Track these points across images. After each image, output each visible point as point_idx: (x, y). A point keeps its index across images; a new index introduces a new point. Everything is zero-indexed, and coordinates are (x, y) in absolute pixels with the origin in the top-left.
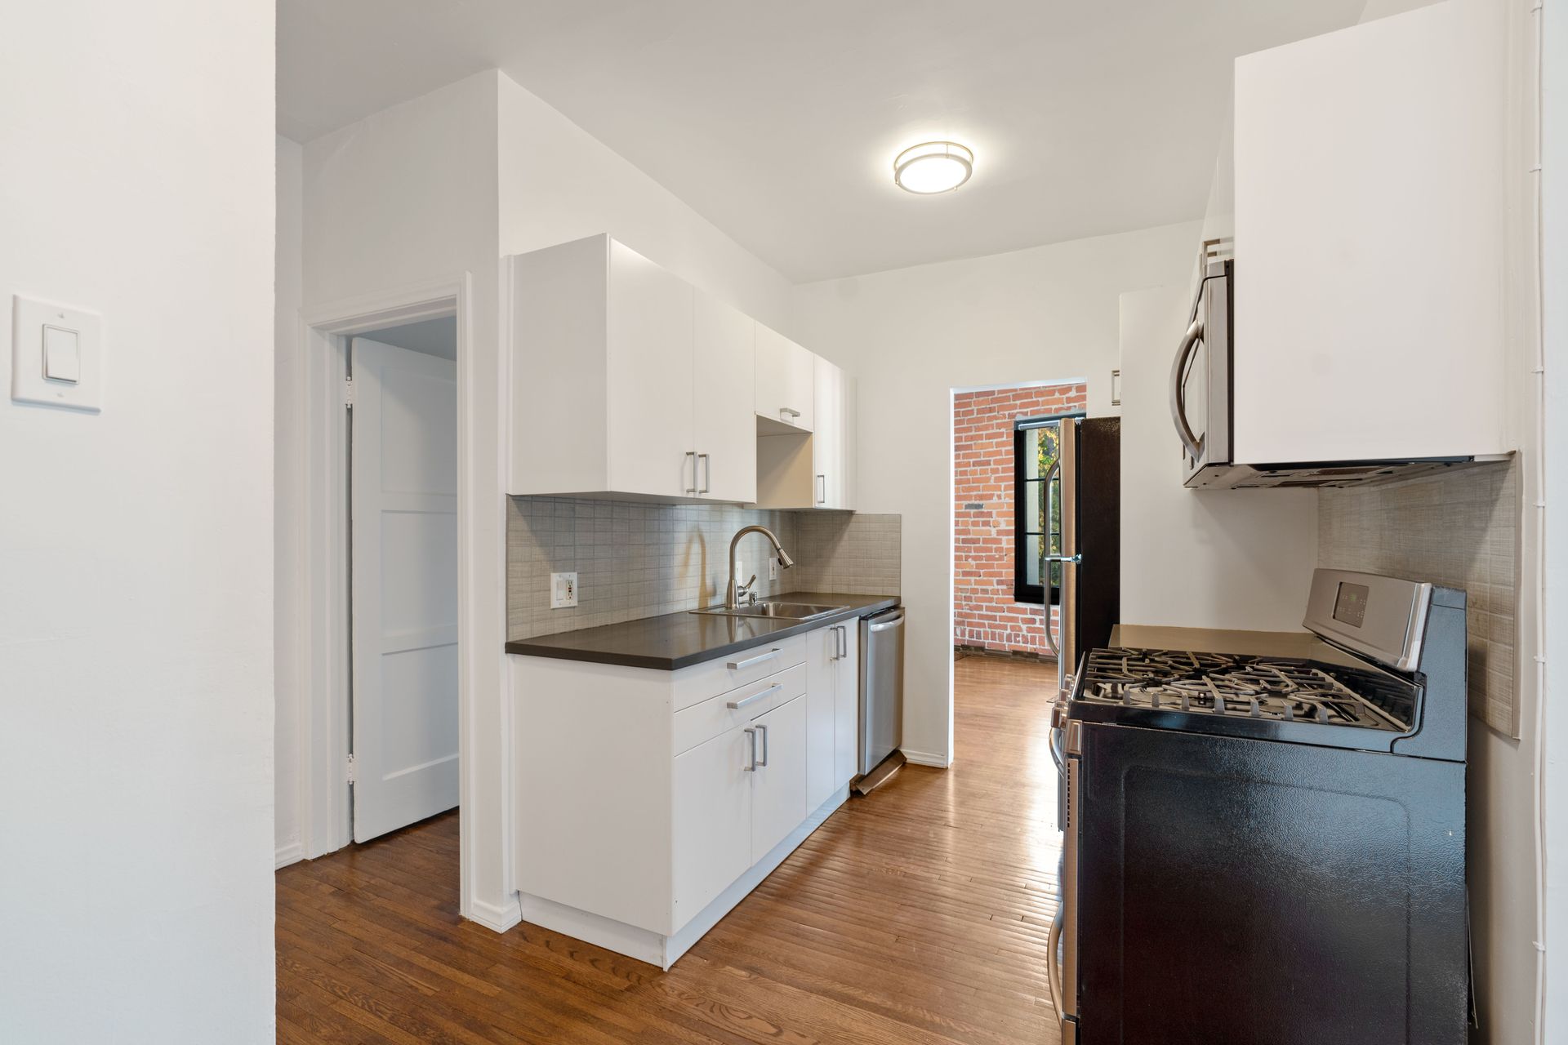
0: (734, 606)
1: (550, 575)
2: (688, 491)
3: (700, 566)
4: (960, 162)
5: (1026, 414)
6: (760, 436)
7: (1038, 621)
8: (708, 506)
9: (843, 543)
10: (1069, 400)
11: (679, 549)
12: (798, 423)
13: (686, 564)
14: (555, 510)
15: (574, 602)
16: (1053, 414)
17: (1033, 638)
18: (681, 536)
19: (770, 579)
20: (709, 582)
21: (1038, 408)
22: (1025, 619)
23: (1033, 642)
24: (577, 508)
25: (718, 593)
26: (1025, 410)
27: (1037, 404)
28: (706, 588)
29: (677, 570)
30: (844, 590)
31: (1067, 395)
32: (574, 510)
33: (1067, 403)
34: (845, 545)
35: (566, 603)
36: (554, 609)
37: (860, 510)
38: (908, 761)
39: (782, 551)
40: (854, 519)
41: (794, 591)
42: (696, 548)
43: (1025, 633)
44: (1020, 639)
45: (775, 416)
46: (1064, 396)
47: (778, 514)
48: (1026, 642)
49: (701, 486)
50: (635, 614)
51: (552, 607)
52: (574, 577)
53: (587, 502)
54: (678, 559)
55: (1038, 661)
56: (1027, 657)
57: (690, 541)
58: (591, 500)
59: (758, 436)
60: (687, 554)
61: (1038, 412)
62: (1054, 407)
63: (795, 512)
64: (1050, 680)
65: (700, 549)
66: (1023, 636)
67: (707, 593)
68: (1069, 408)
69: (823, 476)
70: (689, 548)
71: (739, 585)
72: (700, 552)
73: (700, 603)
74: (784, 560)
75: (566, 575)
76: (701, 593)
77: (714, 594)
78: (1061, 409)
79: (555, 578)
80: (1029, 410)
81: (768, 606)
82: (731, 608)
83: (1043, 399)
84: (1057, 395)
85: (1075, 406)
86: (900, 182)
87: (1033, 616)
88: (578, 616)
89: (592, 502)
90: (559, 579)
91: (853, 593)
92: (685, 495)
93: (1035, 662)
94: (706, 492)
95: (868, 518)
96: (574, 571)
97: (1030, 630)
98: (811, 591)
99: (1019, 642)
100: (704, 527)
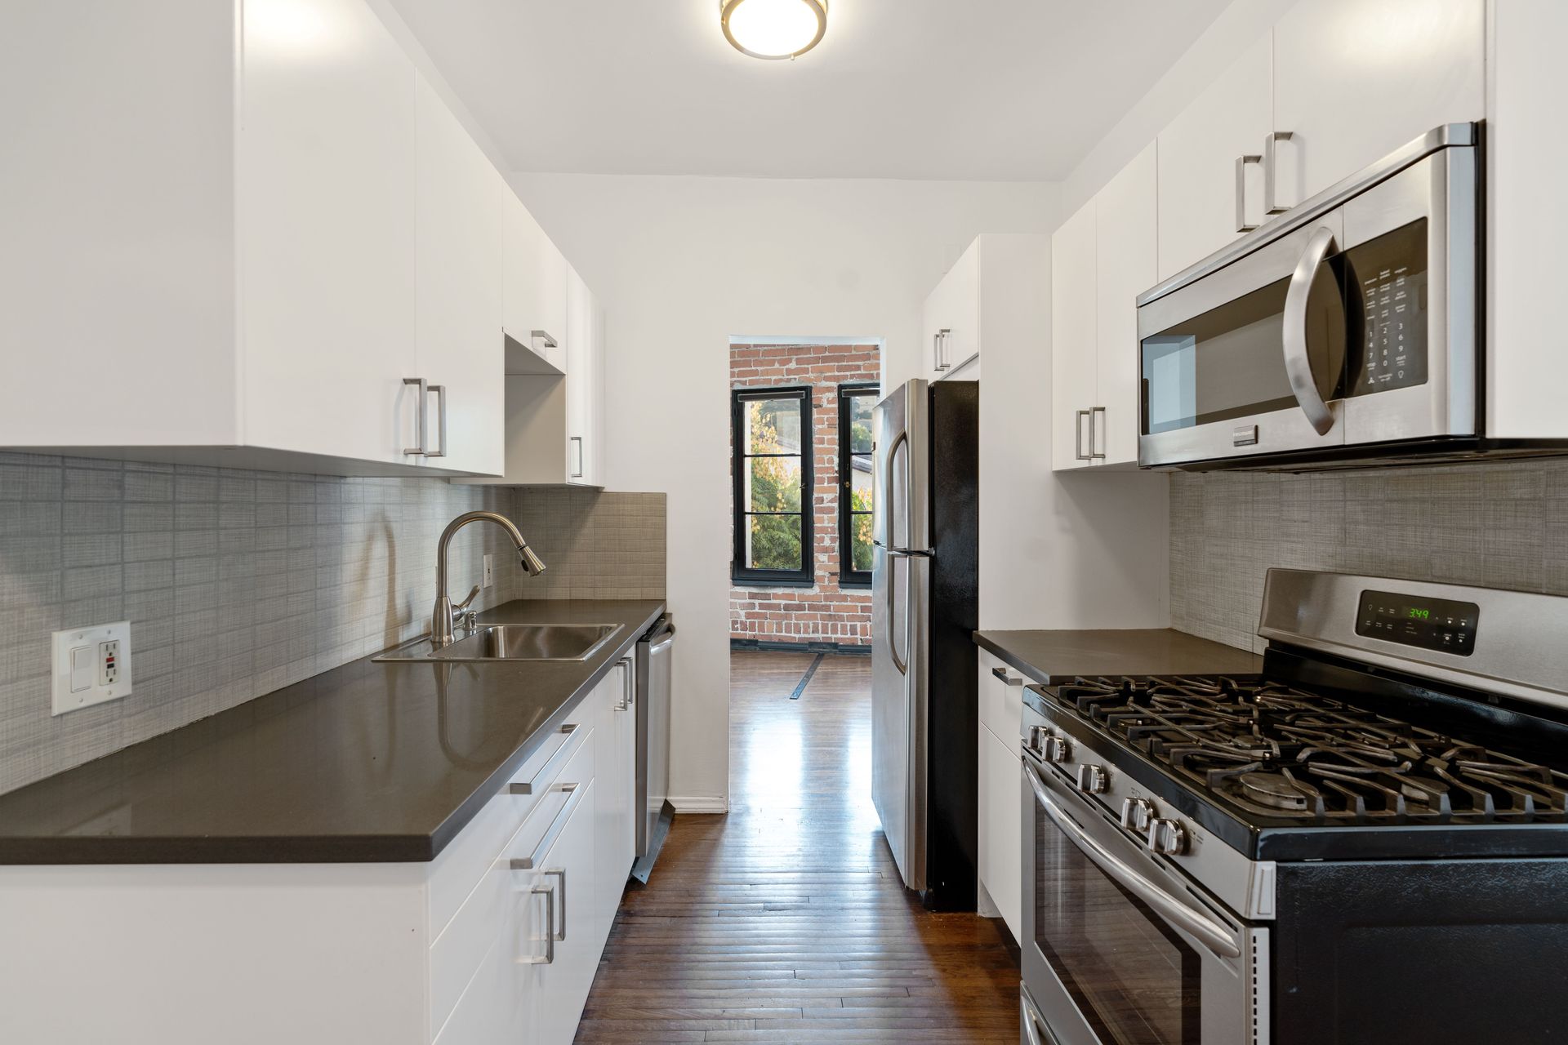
0: (445, 638)
1: (49, 638)
2: (407, 453)
3: (387, 578)
4: (816, 12)
5: (744, 383)
6: (510, 374)
7: (757, 605)
8: (398, 479)
9: (585, 531)
10: (789, 372)
11: (352, 554)
12: (552, 357)
13: (363, 577)
14: (64, 486)
15: (122, 687)
16: (773, 386)
17: (753, 624)
18: (356, 527)
19: (485, 587)
20: (400, 603)
21: (758, 377)
22: (743, 604)
23: (752, 628)
24: (129, 480)
25: (414, 618)
26: (744, 379)
27: (756, 373)
28: (395, 614)
29: (347, 589)
30: (587, 594)
31: (787, 367)
32: (121, 486)
33: (787, 375)
34: (588, 532)
35: (102, 692)
36: (61, 715)
37: (610, 487)
38: (678, 811)
39: (528, 550)
40: (601, 498)
41: (513, 599)
42: (380, 549)
43: (743, 619)
44: (739, 625)
45: (526, 342)
46: (785, 367)
47: (493, 491)
48: (744, 628)
49: (432, 446)
50: (266, 685)
51: (56, 711)
52: (121, 633)
53: (157, 469)
54: (350, 570)
55: (758, 648)
56: (746, 645)
57: (370, 538)
58: (164, 464)
59: (507, 374)
60: (366, 560)
61: (757, 382)
62: (773, 378)
63: (514, 489)
64: (779, 671)
65: (387, 549)
66: (742, 622)
67: (397, 620)
68: (789, 380)
69: (579, 439)
70: (368, 550)
71: (453, 604)
72: (387, 554)
73: (385, 643)
74: (530, 561)
75: (101, 632)
76: (387, 623)
77: (408, 619)
78: (781, 380)
79: (64, 644)
80: (747, 379)
81: (496, 631)
82: (441, 643)
83: (762, 368)
84: (777, 365)
85: (795, 379)
86: (727, 22)
87: (752, 601)
88: (130, 716)
89: (171, 470)
90: (80, 643)
91: (599, 597)
92: (401, 460)
93: (755, 649)
94: (440, 454)
95: (620, 497)
96: (122, 619)
97: (748, 616)
98: (538, 598)
99: (737, 629)
100: (392, 514)
